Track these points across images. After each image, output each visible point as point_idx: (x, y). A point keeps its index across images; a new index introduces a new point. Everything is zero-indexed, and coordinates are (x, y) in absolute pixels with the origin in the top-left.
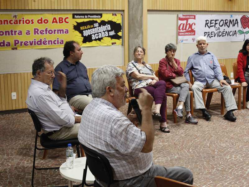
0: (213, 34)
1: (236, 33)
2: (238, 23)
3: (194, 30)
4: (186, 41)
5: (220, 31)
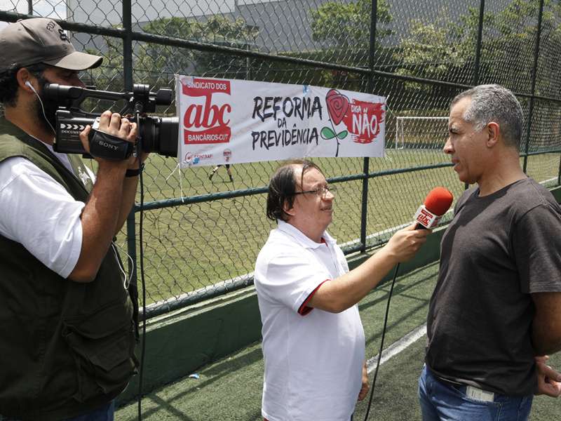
0: (273, 138)
1: (317, 136)
3: (227, 126)
4: (209, 160)
5: (288, 129)
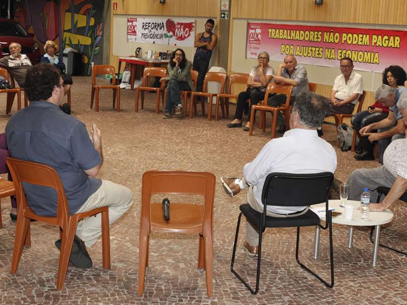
2: (164, 26)
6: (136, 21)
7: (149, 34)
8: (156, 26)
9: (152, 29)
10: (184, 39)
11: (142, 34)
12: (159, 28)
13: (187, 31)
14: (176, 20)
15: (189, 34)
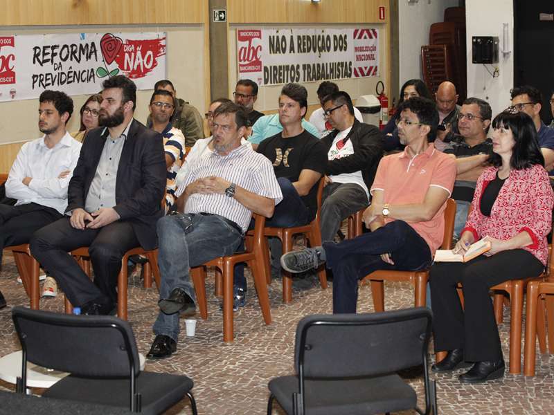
2: (95, 51)
6: (12, 44)
7: (55, 73)
8: (73, 53)
9: (65, 60)
10: (143, 75)
11: (34, 76)
12: (83, 57)
13: (150, 56)
14: (124, 36)
15: (155, 62)
